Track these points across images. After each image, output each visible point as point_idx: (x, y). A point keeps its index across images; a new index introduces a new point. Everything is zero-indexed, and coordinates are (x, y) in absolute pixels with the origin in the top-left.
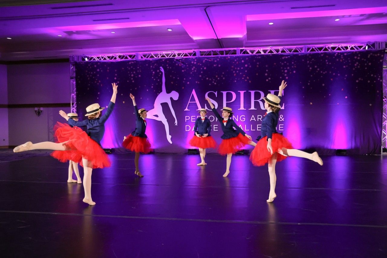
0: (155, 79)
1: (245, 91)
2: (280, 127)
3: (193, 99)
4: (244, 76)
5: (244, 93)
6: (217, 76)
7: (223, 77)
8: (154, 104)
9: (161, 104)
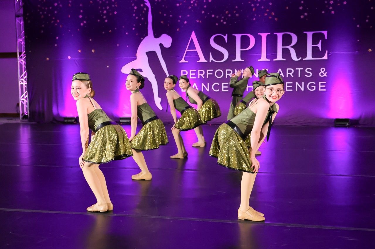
0: (137, 18)
1: (269, 33)
2: (320, 86)
3: (192, 46)
4: (268, 11)
5: (268, 36)
6: (227, 12)
7: (236, 13)
8: (136, 53)
9: (147, 53)
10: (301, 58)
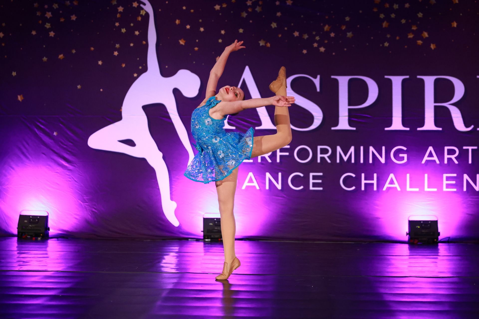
0: (124, 30)
1: (408, 77)
5: (404, 81)
7: (347, 30)
10: (472, 126)
